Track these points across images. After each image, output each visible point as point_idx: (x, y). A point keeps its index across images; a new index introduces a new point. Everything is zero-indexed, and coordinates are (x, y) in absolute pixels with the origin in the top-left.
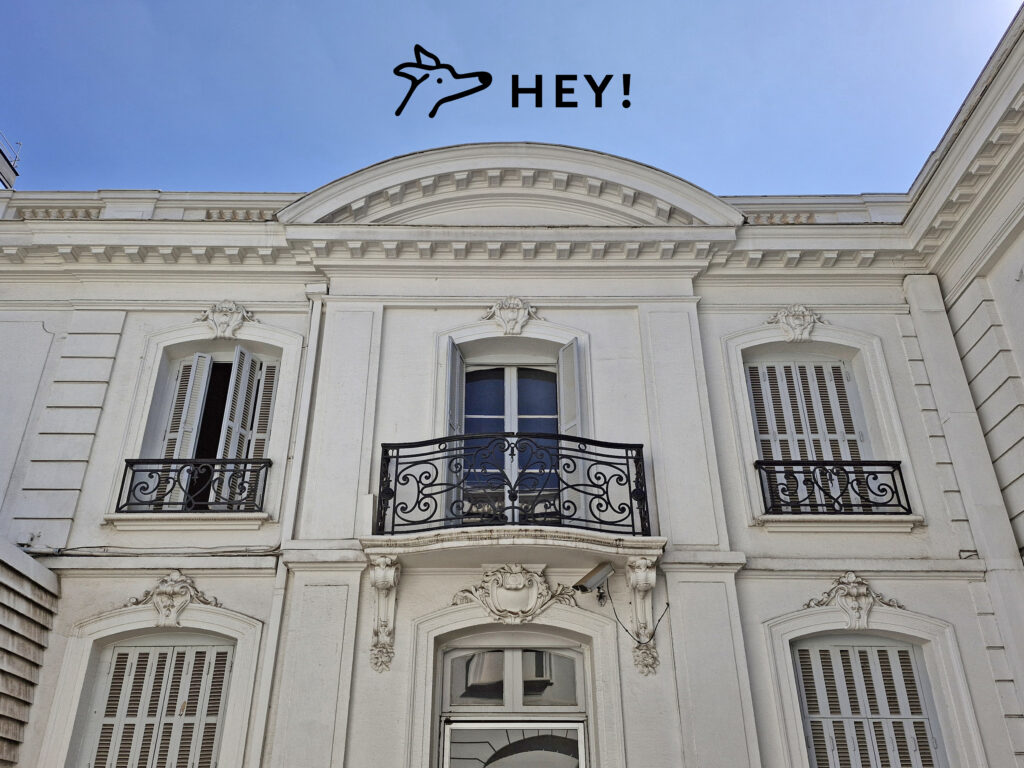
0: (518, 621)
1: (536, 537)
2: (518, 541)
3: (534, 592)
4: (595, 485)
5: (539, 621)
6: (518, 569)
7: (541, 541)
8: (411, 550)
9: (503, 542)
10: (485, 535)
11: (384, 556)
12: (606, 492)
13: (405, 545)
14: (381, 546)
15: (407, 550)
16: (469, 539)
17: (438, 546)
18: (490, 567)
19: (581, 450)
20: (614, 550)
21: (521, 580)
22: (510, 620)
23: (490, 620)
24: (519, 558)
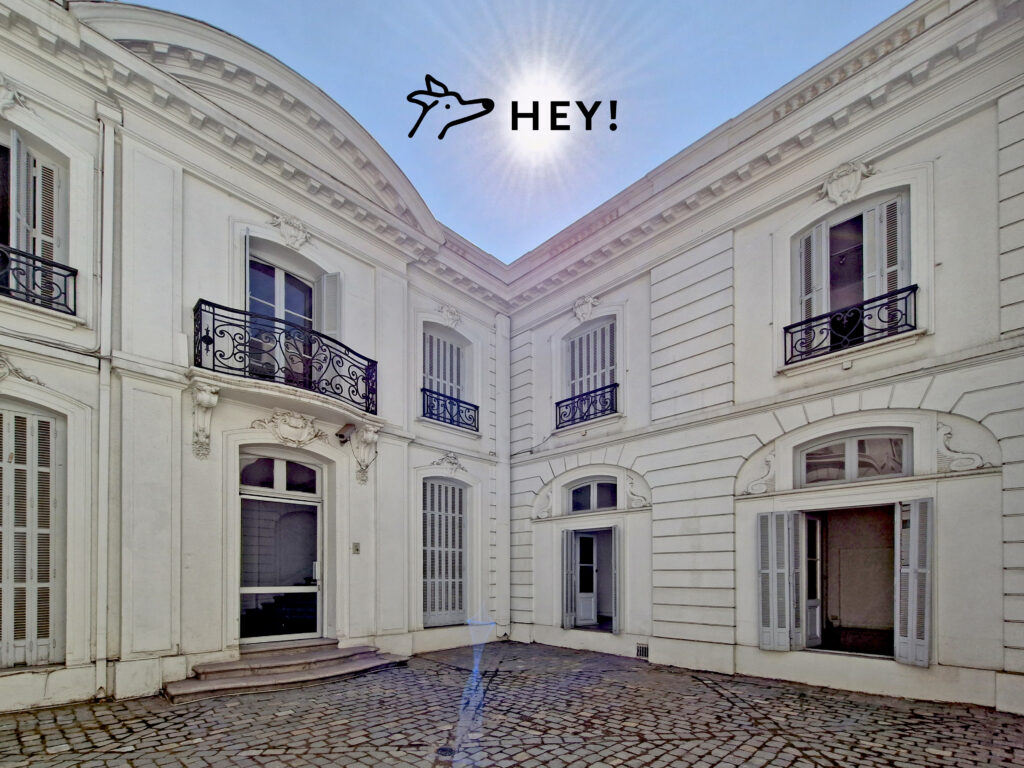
0: (295, 446)
1: (323, 402)
2: (313, 402)
3: (306, 431)
4: (351, 378)
5: (306, 448)
6: (298, 416)
7: (325, 405)
8: (233, 387)
9: (302, 399)
10: (291, 392)
11: (210, 385)
12: (356, 384)
13: (228, 383)
14: (208, 378)
15: (229, 386)
16: (280, 392)
17: (256, 390)
18: (280, 411)
19: (345, 354)
20: (360, 419)
21: (300, 423)
22: (290, 444)
23: (276, 442)
24: (303, 410)
